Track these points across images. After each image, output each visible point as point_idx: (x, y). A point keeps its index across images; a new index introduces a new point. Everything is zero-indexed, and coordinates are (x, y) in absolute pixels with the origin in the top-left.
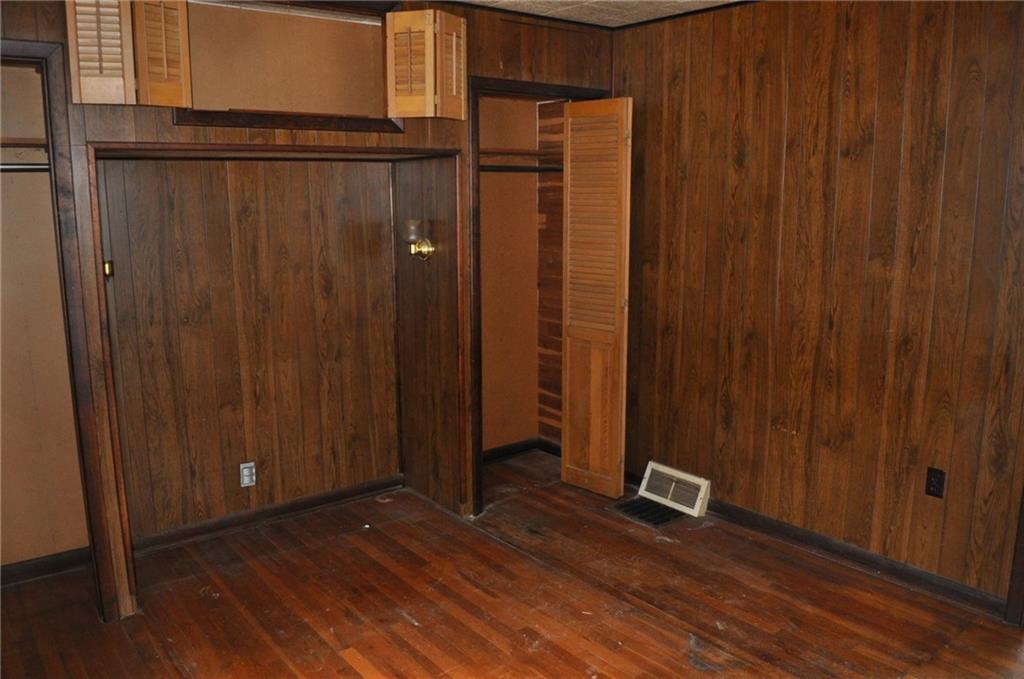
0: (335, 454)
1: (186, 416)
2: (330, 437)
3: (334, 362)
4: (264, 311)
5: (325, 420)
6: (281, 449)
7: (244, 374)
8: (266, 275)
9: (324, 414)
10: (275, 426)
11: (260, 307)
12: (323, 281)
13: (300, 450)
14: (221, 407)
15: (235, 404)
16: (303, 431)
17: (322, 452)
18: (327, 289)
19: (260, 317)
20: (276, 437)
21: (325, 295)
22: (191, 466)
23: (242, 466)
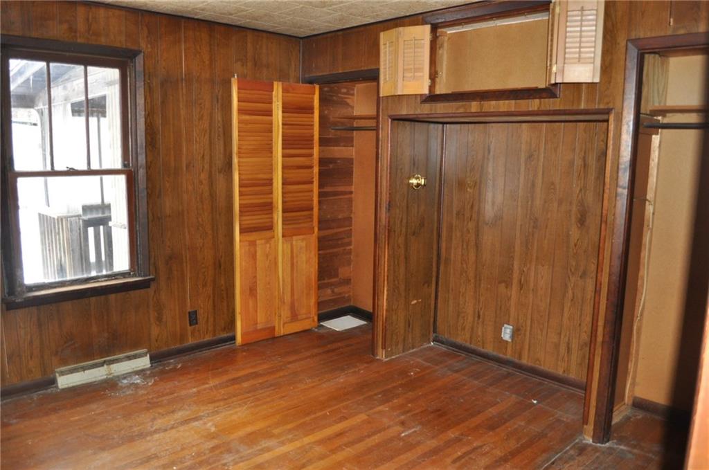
0: (569, 349)
1: (480, 280)
2: (568, 334)
3: (579, 279)
4: (534, 227)
5: (565, 320)
6: (531, 326)
7: (516, 267)
8: (538, 202)
9: (566, 315)
10: (530, 308)
11: (532, 224)
12: (579, 216)
13: (545, 332)
14: (500, 283)
15: (508, 284)
16: (548, 321)
17: (560, 341)
18: (582, 221)
19: (531, 230)
20: (529, 317)
21: (579, 225)
22: (479, 312)
23: (505, 325)
